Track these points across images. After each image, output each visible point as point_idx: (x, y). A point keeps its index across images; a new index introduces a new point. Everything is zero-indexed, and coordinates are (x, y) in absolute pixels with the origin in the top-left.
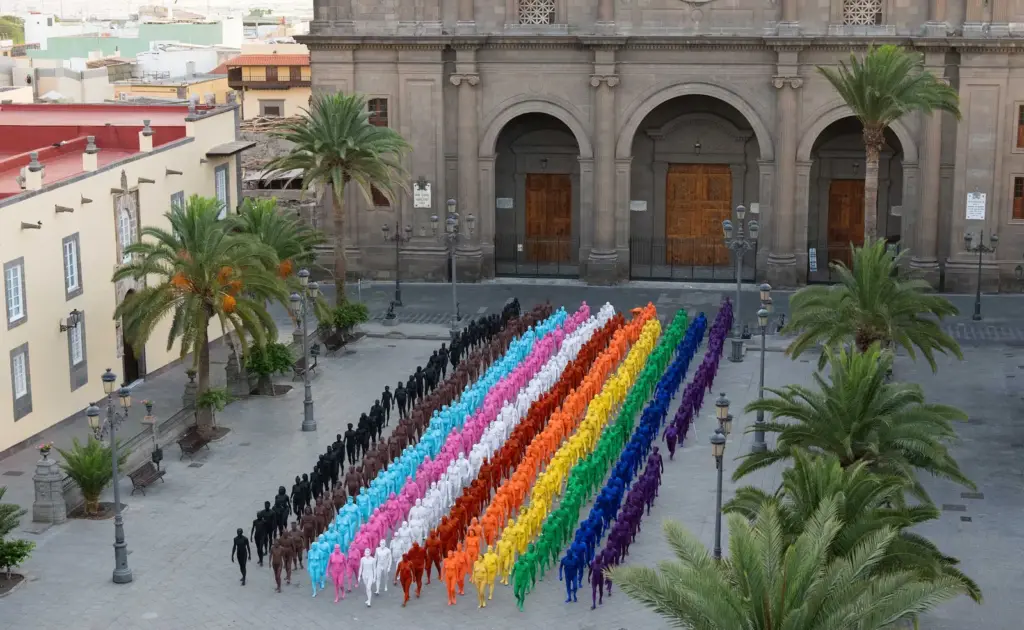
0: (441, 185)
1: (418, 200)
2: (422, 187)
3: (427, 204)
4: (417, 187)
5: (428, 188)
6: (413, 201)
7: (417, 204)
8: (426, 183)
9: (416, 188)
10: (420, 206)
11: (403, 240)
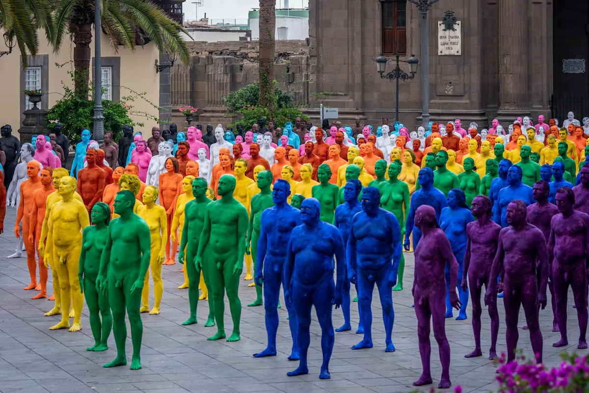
0: (475, 22)
1: (444, 44)
2: (449, 27)
3: (456, 50)
4: (443, 27)
5: (458, 27)
6: (437, 47)
7: (442, 50)
8: (454, 20)
9: (441, 27)
10: (447, 52)
11: (404, 77)
